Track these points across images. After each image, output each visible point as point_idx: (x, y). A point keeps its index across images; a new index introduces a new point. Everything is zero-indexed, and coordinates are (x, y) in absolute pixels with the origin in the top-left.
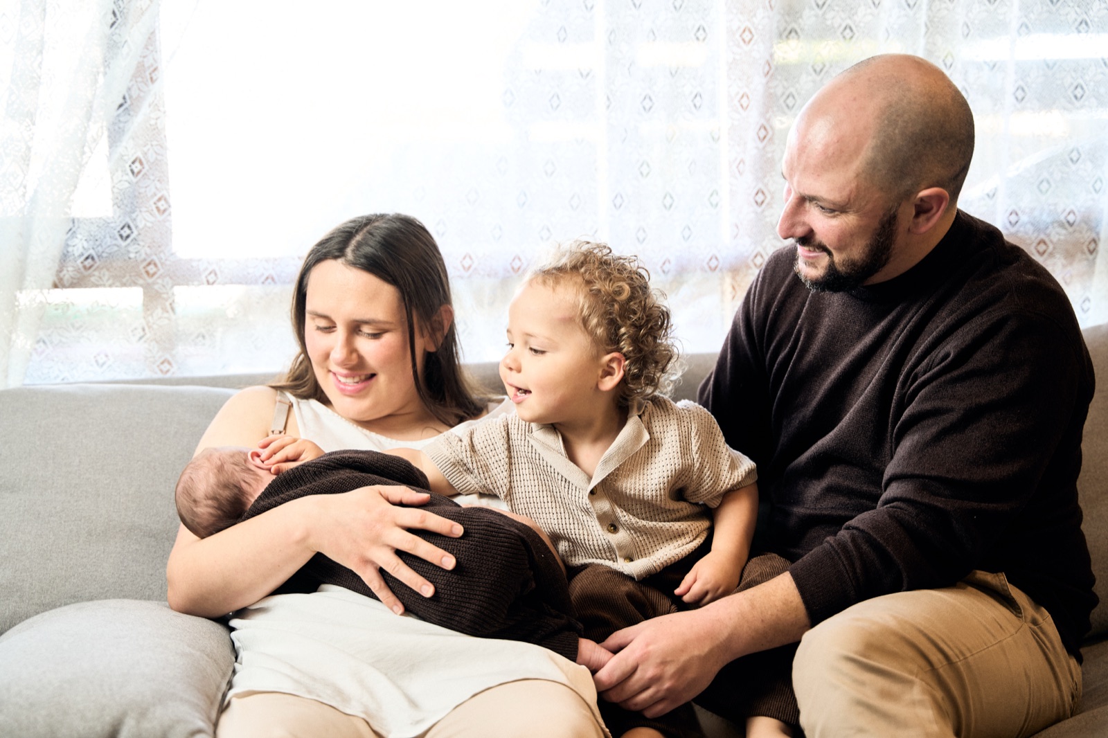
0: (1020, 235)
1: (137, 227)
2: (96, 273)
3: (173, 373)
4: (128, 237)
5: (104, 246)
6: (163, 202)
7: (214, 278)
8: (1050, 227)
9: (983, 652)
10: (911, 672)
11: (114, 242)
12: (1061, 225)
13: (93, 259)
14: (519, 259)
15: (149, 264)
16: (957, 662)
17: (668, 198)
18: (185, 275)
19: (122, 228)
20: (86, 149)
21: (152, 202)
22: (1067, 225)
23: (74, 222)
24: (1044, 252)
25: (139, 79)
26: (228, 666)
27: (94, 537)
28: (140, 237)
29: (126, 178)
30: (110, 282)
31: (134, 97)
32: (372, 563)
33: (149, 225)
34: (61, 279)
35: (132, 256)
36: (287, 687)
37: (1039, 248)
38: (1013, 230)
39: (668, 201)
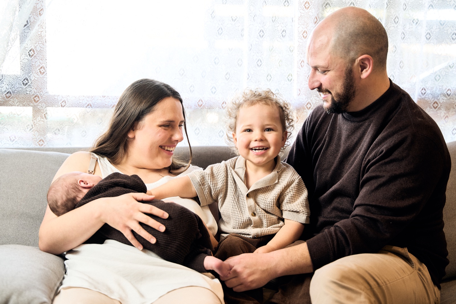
0: (426, 99)
1: (31, 80)
2: (12, 100)
3: (45, 145)
4: (26, 84)
5: (16, 88)
6: (43, 69)
7: (65, 104)
8: (440, 97)
9: (395, 282)
10: (361, 289)
11: (21, 86)
12: (444, 96)
13: (10, 93)
14: (202, 101)
15: (36, 96)
16: (382, 286)
18: (52, 102)
19: (24, 80)
20: (9, 44)
21: (38, 69)
22: (447, 95)
23: (2, 77)
24: (437, 107)
25: (34, 14)
26: (61, 276)
27: (5, 217)
28: (32, 85)
29: (26, 57)
30: (18, 104)
31: (32, 22)
32: (129, 227)
33: (36, 79)
35: (28, 92)
36: (86, 285)
37: (434, 105)
38: (423, 97)
39: (269, 77)
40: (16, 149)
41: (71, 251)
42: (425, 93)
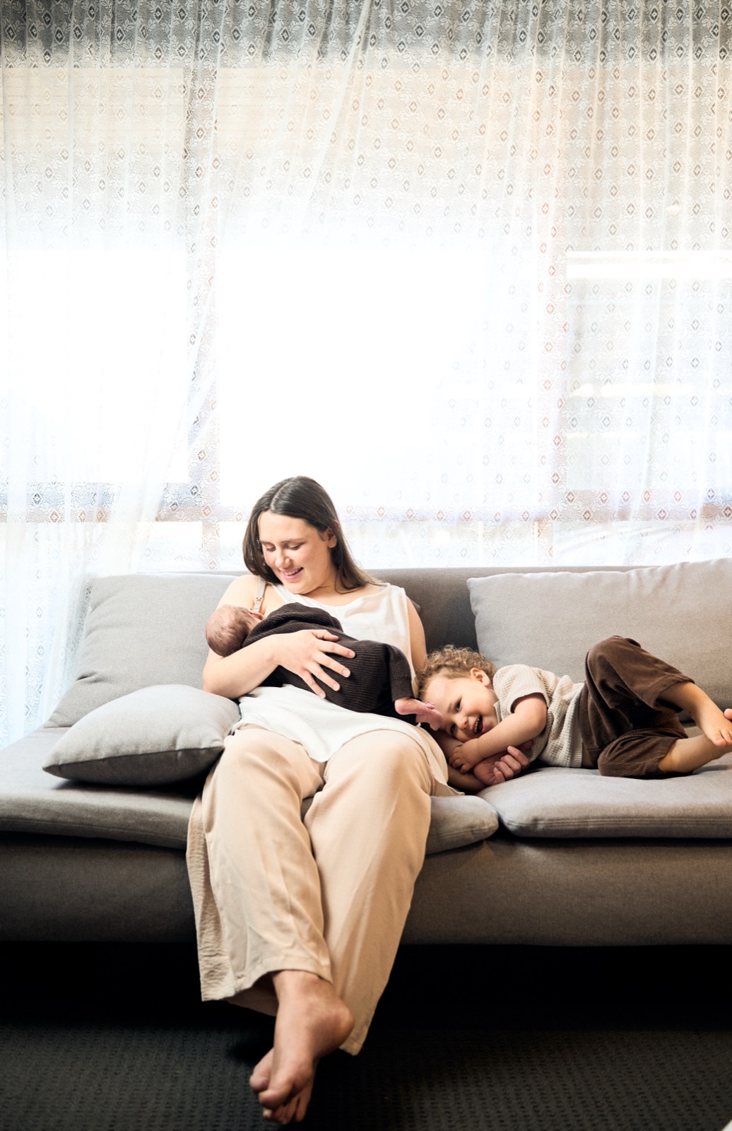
0: (714, 504)
1: (200, 488)
2: (178, 513)
3: (217, 569)
4: (195, 493)
5: (183, 499)
6: (215, 474)
7: (240, 517)
11: (188, 496)
13: (177, 505)
15: (206, 508)
17: (499, 477)
18: (225, 515)
19: (193, 489)
20: (176, 446)
21: (209, 475)
23: (168, 485)
25: (206, 408)
28: (202, 494)
29: (196, 461)
30: (185, 518)
31: (203, 417)
32: (308, 671)
33: (207, 486)
34: (159, 516)
35: (197, 503)
37: (726, 512)
38: (710, 501)
39: (499, 479)
40: (182, 573)
41: (247, 695)
42: (713, 496)
